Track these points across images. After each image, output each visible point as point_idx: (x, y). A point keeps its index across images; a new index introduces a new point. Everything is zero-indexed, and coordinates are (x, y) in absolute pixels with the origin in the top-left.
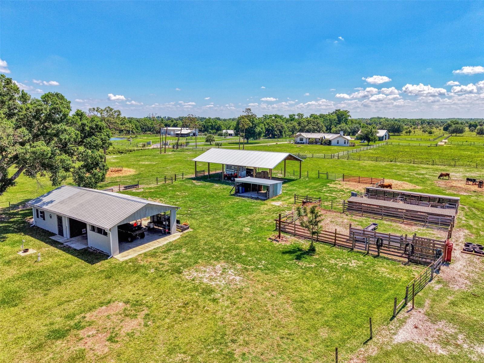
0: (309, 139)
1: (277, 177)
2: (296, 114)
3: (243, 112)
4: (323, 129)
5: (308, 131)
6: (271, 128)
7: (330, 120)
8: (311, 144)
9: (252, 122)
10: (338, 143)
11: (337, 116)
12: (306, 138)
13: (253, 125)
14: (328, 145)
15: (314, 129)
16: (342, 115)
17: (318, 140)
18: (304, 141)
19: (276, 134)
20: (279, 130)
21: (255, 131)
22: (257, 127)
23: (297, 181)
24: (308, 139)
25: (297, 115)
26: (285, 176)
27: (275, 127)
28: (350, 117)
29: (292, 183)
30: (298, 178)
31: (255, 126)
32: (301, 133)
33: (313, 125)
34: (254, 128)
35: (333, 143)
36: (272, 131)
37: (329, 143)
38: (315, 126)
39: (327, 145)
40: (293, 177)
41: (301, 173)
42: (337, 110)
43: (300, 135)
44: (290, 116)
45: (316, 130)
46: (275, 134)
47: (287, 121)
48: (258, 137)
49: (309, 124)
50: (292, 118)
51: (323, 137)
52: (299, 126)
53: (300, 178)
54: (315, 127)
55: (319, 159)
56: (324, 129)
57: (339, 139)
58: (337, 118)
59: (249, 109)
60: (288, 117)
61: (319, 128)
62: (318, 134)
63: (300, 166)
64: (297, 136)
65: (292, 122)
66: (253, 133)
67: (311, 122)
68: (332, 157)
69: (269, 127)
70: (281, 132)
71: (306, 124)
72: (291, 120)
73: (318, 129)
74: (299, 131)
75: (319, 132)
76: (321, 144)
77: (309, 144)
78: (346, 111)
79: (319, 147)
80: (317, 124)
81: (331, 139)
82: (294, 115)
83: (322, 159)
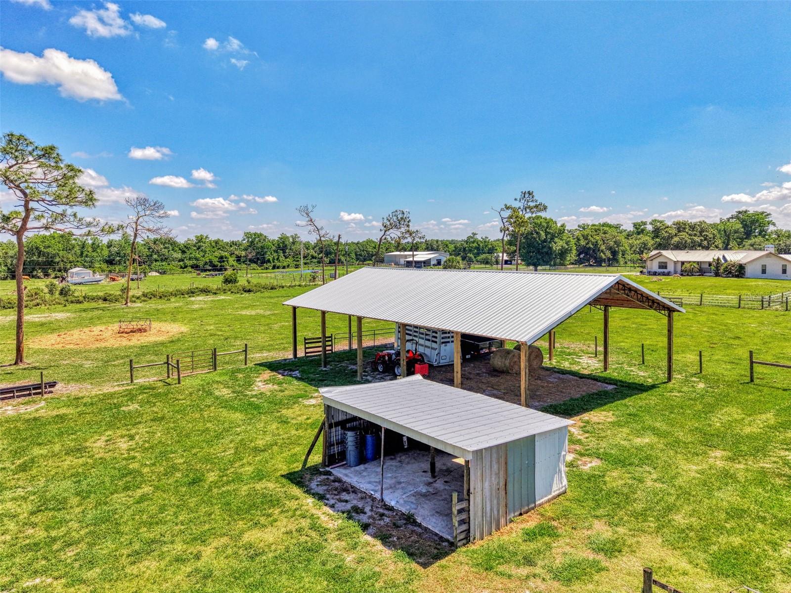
0: (683, 263)
1: (575, 368)
2: (649, 220)
3: (516, 199)
4: (716, 243)
5: (678, 247)
6: (592, 246)
7: (725, 232)
8: (688, 275)
9: (545, 230)
10: (764, 271)
11: (742, 223)
12: (676, 263)
13: (546, 235)
14: (737, 276)
15: (693, 242)
16: (753, 222)
17: (707, 266)
18: (671, 268)
19: (604, 257)
20: (610, 249)
21: (550, 248)
22: (556, 240)
23: (653, 391)
24: (679, 265)
25: (651, 224)
26: (606, 369)
27: (600, 243)
28: (774, 224)
29: (632, 403)
30: (662, 376)
31: (552, 239)
32: (661, 251)
33: (690, 235)
34: (550, 242)
35: (749, 270)
36: (594, 251)
37: (739, 271)
38: (695, 235)
39: (733, 276)
40: (640, 375)
41: (674, 357)
42: (740, 212)
43: (661, 255)
44: (635, 225)
45: (700, 245)
46: (601, 258)
47: (629, 236)
48: (558, 261)
49: (679, 231)
50: (639, 229)
51: (721, 257)
52: (657, 237)
53: (670, 379)
54: (697, 239)
55: (721, 309)
56: (719, 242)
57: (766, 261)
58: (743, 227)
59: (529, 193)
60: (631, 228)
61: (705, 239)
62: (706, 252)
63: (670, 331)
64: (652, 259)
65: (639, 236)
66: (547, 253)
67: (684, 228)
68: (764, 304)
69: (587, 244)
70: (614, 253)
71: (674, 232)
72: (639, 233)
73: (705, 243)
74: (656, 249)
75: (707, 248)
76: (717, 275)
77: (682, 275)
78: (762, 213)
79: (709, 281)
80: (701, 232)
81: (743, 262)
82: (645, 223)
83: (734, 310)
